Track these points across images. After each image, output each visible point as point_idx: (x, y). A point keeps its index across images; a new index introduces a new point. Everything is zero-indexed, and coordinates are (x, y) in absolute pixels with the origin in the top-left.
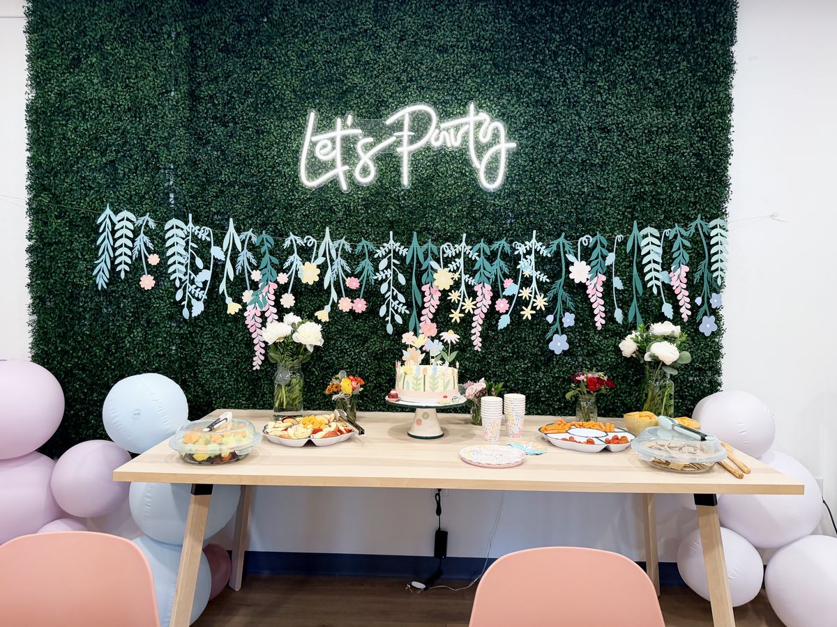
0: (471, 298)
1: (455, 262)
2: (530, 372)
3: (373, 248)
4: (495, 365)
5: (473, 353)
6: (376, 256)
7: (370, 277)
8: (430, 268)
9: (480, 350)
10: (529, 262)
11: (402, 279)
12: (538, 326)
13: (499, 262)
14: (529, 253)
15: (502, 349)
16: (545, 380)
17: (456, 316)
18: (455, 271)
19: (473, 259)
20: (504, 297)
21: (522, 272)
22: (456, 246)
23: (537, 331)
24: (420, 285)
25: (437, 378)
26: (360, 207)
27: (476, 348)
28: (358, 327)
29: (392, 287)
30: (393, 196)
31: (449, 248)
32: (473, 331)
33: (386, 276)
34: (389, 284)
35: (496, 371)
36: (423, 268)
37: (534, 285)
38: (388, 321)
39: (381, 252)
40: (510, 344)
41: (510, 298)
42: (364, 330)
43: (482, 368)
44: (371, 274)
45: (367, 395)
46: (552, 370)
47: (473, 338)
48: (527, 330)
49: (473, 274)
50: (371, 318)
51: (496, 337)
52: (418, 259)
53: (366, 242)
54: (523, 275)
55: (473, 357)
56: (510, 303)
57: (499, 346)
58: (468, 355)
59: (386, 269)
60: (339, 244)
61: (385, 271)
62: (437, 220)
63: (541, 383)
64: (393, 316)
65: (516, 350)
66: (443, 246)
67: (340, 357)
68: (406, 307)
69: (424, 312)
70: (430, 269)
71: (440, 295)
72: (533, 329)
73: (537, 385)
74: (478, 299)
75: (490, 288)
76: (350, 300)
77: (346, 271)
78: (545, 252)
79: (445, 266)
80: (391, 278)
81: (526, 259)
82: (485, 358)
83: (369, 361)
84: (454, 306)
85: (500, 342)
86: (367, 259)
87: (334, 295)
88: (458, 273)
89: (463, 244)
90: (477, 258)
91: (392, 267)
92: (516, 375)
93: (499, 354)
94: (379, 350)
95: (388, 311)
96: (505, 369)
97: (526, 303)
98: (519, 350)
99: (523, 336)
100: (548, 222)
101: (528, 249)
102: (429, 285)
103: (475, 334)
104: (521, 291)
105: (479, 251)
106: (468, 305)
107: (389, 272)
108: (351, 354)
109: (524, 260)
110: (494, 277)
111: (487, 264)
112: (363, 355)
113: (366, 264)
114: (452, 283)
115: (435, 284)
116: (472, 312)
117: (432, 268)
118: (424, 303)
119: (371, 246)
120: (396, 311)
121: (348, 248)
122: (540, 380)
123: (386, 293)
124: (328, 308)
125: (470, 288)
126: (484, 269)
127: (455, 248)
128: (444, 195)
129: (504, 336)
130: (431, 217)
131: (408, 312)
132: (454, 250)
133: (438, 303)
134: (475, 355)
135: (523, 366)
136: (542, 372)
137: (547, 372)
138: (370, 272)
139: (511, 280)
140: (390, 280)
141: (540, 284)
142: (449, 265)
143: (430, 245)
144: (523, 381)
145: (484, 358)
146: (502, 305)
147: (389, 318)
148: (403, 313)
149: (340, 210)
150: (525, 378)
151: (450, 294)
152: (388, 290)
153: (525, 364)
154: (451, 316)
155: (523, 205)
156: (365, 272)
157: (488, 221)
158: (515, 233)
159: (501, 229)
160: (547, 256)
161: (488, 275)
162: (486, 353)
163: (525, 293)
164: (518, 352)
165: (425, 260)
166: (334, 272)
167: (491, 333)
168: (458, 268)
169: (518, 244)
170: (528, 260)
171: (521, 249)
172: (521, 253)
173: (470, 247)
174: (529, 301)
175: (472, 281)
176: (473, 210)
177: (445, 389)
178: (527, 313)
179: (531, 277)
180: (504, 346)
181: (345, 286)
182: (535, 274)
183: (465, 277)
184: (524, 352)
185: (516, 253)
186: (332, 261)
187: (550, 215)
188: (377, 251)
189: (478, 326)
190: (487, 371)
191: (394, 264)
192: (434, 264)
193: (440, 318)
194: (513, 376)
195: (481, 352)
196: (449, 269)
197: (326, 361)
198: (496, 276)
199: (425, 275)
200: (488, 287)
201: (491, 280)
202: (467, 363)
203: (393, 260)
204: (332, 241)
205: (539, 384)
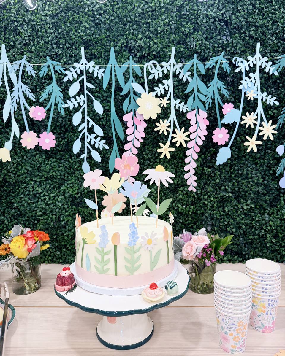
0: (183, 129)
1: (163, 84)
2: (253, 214)
3: (62, 69)
4: (212, 206)
5: (187, 193)
6: (65, 79)
7: (59, 106)
8: (132, 92)
9: (195, 190)
10: (253, 81)
11: (98, 107)
12: (262, 160)
13: (216, 83)
14: (253, 70)
15: (220, 188)
16: (271, 223)
17: (165, 150)
18: (162, 96)
19: (185, 80)
20: (224, 125)
21: (245, 94)
22: (163, 64)
23: (261, 166)
24: (120, 114)
25: (138, 250)
26: (48, 26)
27: (190, 189)
28: (52, 168)
29: (87, 118)
30: (86, 10)
31: (156, 67)
32: (186, 168)
33: (79, 103)
34: (83, 113)
35: (213, 214)
36: (123, 93)
37: (260, 109)
38: (83, 158)
39: (70, 75)
40: (230, 181)
41: (230, 127)
42: (59, 171)
43: (197, 210)
44: (61, 101)
45: (65, 245)
46: (278, 211)
47: (186, 176)
48: (249, 165)
49: (185, 98)
50: (67, 156)
51: (213, 175)
52: (117, 81)
53: (53, 62)
54: (246, 98)
55: (186, 199)
56: (230, 132)
57: (217, 185)
58: (181, 196)
59: (78, 94)
60: (20, 66)
61: (77, 97)
62: (140, 36)
63: (267, 227)
64: (89, 152)
65: (237, 189)
66: (147, 64)
67: (33, 203)
68: (104, 141)
69: (126, 147)
70: (132, 94)
71: (145, 125)
72: (256, 164)
73: (262, 229)
74: (191, 129)
75: (206, 116)
76: (35, 134)
77: (28, 98)
78: (272, 70)
79: (152, 90)
80: (85, 106)
81: (250, 78)
82: (201, 200)
83: (66, 206)
84: (164, 138)
85: (218, 181)
86: (54, 84)
87: (15, 128)
88: (166, 98)
89: (172, 61)
90: (190, 79)
91: (86, 92)
92: (238, 219)
93: (216, 194)
94: (77, 194)
95: (83, 147)
96: (224, 211)
97: (250, 132)
98: (239, 189)
99: (245, 172)
100: (272, 36)
101: (252, 65)
102: (131, 114)
103: (188, 171)
104: (244, 117)
105: (191, 70)
106: (180, 137)
107: (82, 99)
108: (45, 199)
109: (247, 79)
110: (211, 101)
111: (202, 86)
112: (59, 200)
113: (54, 88)
114: (159, 111)
115: (139, 111)
116: (184, 145)
117: (135, 93)
118: (126, 135)
119: (59, 67)
120: (93, 147)
121: (30, 70)
122: (266, 223)
123: (80, 125)
124: (9, 145)
125: (181, 115)
126: (198, 91)
127: (162, 67)
128: (146, 6)
129: (221, 173)
130: (133, 34)
131: (107, 147)
132: (160, 70)
133: (144, 135)
134: (189, 197)
135: (245, 208)
136: (268, 214)
137: (273, 213)
138: (58, 99)
139: (231, 105)
140: (84, 109)
141: (267, 108)
142: (155, 88)
143: (131, 64)
144: (246, 225)
145: (199, 199)
146: (221, 136)
147: (84, 156)
148: (101, 148)
149: (27, 31)
150: (249, 222)
151: (157, 124)
152: (83, 121)
153: (247, 205)
154: (159, 150)
155: (242, 16)
156: (52, 100)
157: (200, 36)
158: (233, 50)
159: (216, 45)
160: (273, 74)
161: (203, 99)
162: (201, 193)
163: (250, 120)
164: (239, 191)
165: (126, 82)
166: (14, 100)
167: (207, 171)
168: (166, 92)
169: (239, 59)
170: (252, 79)
171: (243, 66)
172: (243, 71)
173: (181, 65)
174: (254, 130)
175: (183, 108)
176: (182, 24)
177: (152, 270)
178: (252, 144)
179: (256, 100)
180: (222, 185)
181: (28, 117)
182: (261, 96)
183: (175, 103)
184: (246, 192)
185: (237, 70)
186: (11, 86)
187: (274, 27)
188: (67, 72)
189: (193, 162)
190: (203, 214)
191: (89, 89)
192: (137, 87)
193: (147, 155)
194: (233, 219)
195: (196, 192)
196: (155, 93)
197: (16, 208)
198: (213, 99)
199: (127, 101)
200: (204, 114)
201: (207, 105)
202: (179, 206)
203: (86, 84)
204: (11, 62)
205: (264, 228)
